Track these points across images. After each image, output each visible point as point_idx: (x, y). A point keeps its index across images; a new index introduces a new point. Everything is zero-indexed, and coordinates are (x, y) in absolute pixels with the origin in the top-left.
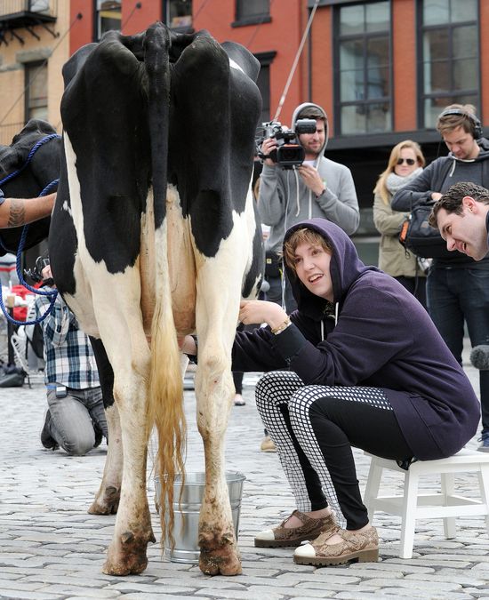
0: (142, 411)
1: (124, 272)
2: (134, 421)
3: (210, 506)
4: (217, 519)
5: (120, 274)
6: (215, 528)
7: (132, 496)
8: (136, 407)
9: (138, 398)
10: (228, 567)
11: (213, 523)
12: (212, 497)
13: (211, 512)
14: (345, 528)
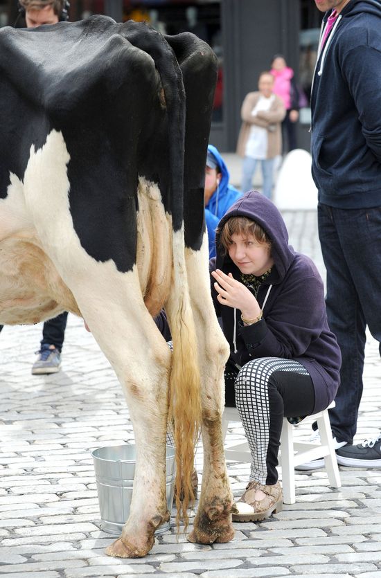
0: (164, 402)
1: (132, 270)
2: (157, 411)
3: (220, 481)
4: (227, 492)
5: (130, 272)
6: (226, 501)
7: (156, 481)
8: (158, 398)
9: (160, 389)
10: (229, 534)
11: (225, 496)
12: (222, 473)
13: (221, 485)
14: (265, 483)
